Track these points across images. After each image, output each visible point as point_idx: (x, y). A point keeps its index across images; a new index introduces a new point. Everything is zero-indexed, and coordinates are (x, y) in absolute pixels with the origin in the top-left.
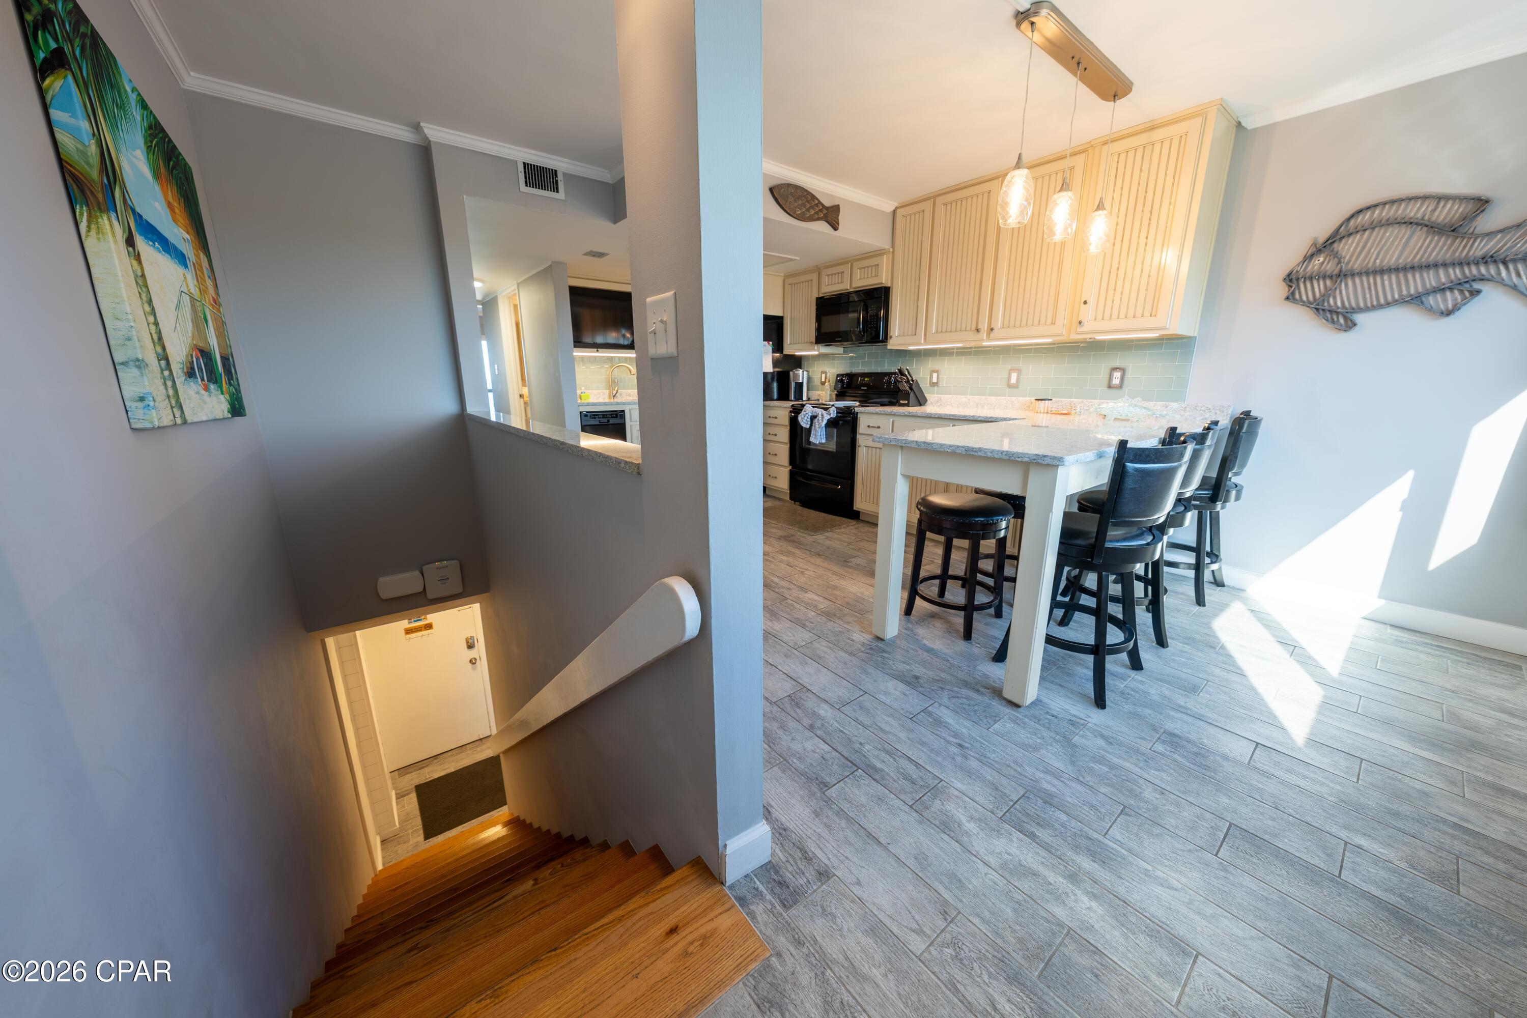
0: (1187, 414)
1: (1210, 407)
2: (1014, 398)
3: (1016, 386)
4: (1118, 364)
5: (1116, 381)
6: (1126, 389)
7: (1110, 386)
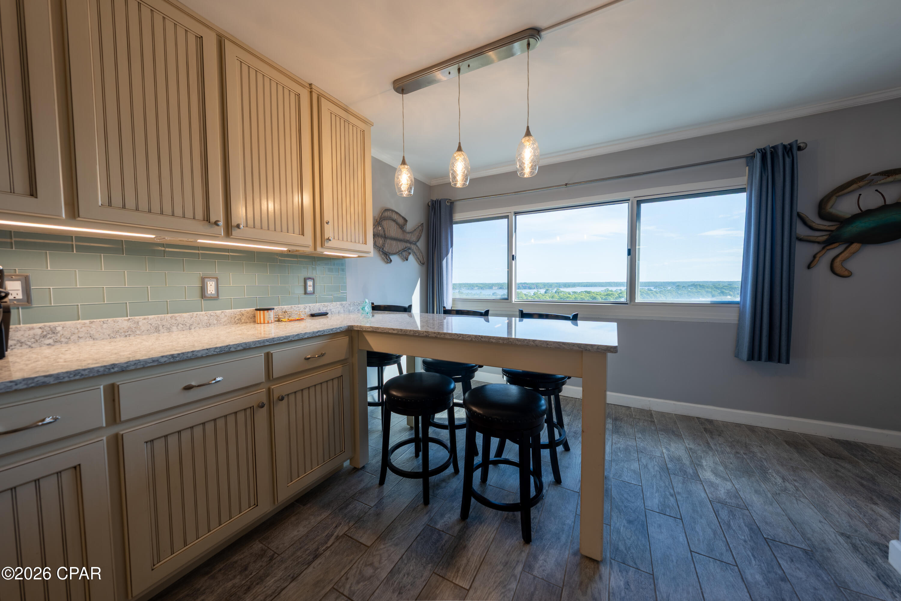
0: (351, 308)
1: (359, 302)
2: (219, 312)
3: (216, 297)
4: (309, 275)
5: (310, 289)
6: (317, 294)
7: (306, 293)
